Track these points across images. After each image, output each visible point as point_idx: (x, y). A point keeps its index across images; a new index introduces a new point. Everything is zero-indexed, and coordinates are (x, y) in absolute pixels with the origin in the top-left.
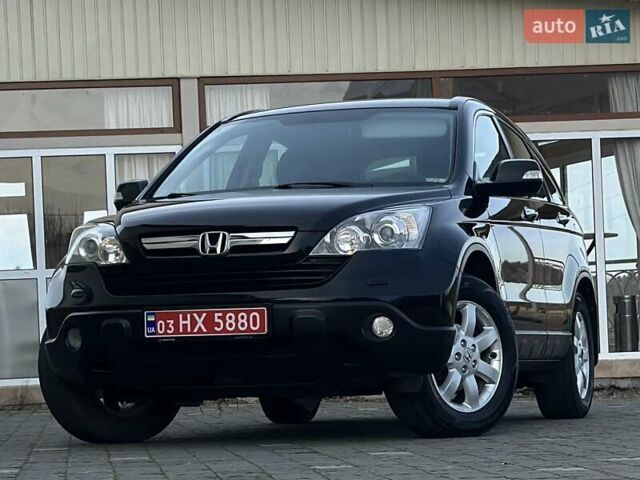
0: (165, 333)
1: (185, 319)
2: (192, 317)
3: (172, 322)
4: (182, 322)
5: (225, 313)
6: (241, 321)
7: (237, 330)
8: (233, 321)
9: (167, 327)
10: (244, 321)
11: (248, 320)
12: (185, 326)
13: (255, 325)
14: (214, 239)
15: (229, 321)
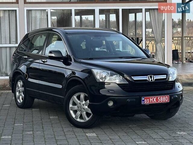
0: (147, 103)
1: (151, 99)
3: (148, 100)
5: (160, 97)
7: (163, 101)
8: (162, 99)
11: (165, 99)
15: (161, 99)
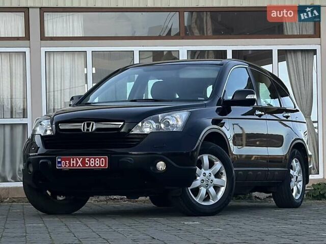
0: (65, 167)
1: (73, 160)
2: (76, 160)
3: (68, 162)
4: (72, 162)
5: (90, 158)
6: (97, 162)
7: (95, 166)
8: (93, 162)
9: (66, 164)
10: (98, 162)
11: (100, 162)
12: (73, 164)
13: (102, 164)
14: (88, 125)
15: (91, 162)
